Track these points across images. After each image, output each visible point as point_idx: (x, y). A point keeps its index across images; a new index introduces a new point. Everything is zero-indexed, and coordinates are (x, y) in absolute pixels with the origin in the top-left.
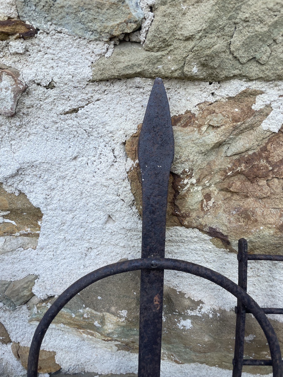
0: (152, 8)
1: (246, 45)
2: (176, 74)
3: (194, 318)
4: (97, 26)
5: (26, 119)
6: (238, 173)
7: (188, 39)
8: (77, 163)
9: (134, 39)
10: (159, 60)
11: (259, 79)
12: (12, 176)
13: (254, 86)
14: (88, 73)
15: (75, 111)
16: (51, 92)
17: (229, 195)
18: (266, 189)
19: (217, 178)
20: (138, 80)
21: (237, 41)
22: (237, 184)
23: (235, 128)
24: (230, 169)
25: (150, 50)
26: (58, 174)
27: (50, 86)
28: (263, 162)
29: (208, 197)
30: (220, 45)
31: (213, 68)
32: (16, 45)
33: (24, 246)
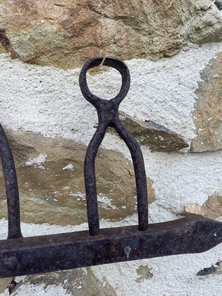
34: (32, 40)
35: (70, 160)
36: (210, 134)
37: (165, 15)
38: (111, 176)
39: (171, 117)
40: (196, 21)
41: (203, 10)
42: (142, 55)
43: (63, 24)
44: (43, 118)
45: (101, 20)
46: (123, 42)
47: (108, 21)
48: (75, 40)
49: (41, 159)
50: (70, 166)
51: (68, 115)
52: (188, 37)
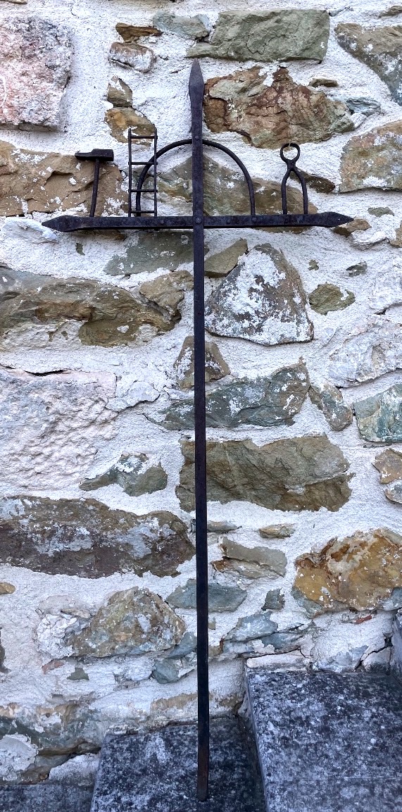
0: (214, 27)
1: (254, 45)
2: (224, 56)
3: (235, 181)
4: (190, 33)
5: (153, 75)
6: (254, 105)
7: (229, 40)
8: (176, 99)
9: (206, 40)
10: (217, 49)
11: (261, 61)
12: (142, 105)
13: (259, 64)
14: (185, 54)
15: (177, 72)
16: (166, 62)
17: (250, 116)
18: (266, 111)
19: (244, 107)
20: (207, 58)
21: (250, 43)
22: (253, 110)
23: (251, 82)
24: (250, 102)
25: (213, 44)
26: (165, 105)
27: (166, 59)
28: (264, 99)
29: (240, 117)
30: (242, 44)
31: (240, 54)
32: (153, 39)
33: (142, 149)
34: (260, 138)
35: (275, 190)
36: (349, 181)
37: (322, 121)
38: (294, 200)
39: (327, 172)
40: (338, 122)
41: (340, 116)
42: (310, 141)
43: (273, 130)
44: (263, 172)
45: (290, 126)
46: (300, 135)
47: (293, 126)
48: (278, 136)
49: (262, 189)
50: (274, 193)
51: (274, 171)
52: (335, 130)
